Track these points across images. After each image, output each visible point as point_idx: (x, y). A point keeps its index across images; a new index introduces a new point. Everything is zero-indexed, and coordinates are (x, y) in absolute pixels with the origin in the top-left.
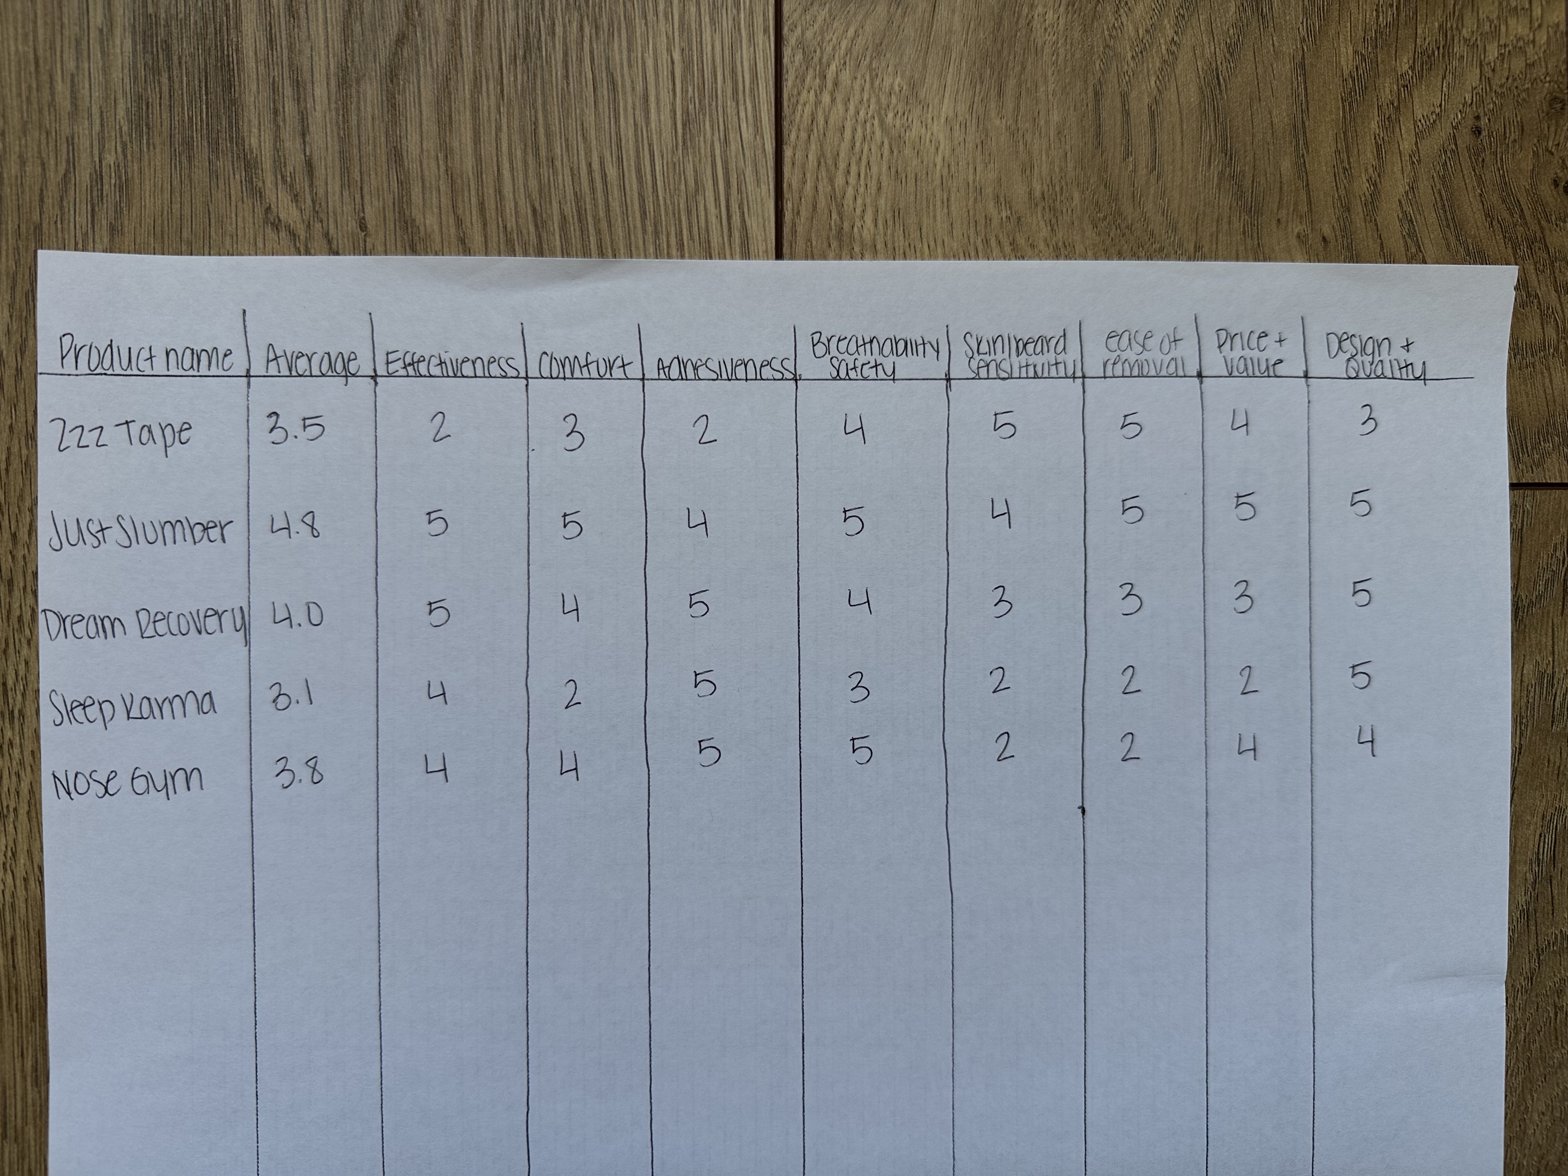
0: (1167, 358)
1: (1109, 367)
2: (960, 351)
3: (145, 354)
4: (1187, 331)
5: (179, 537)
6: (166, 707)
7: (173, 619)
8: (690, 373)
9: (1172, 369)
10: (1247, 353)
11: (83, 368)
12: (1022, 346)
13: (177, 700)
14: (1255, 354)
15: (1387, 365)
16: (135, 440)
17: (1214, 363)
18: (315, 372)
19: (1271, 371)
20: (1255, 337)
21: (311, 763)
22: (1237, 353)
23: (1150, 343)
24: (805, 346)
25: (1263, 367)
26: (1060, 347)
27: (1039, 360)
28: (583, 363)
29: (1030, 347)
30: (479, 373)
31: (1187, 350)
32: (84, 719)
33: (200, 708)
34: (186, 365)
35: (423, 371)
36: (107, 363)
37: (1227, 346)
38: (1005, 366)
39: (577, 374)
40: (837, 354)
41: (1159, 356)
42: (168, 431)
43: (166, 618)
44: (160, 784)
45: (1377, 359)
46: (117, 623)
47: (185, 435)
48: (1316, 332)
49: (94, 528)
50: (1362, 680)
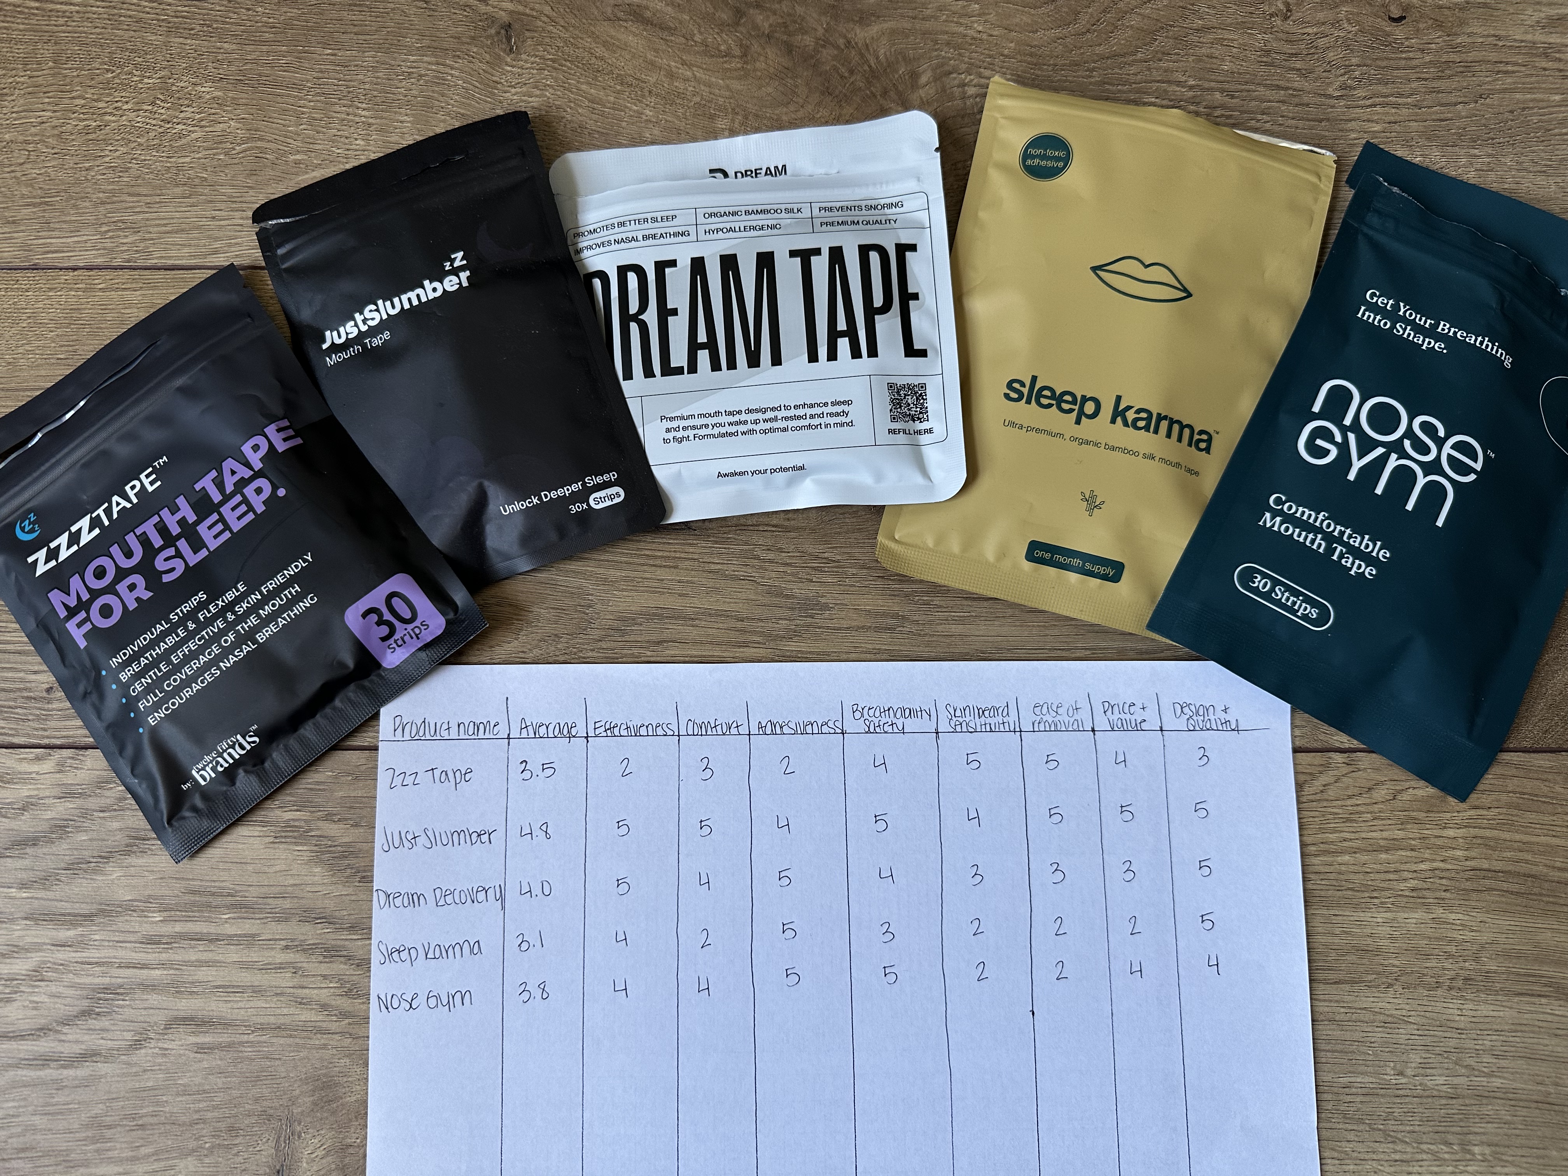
0: (1072, 720)
1: (1036, 725)
2: (944, 716)
3: (445, 726)
4: (1084, 704)
5: (462, 841)
6: (450, 950)
7: (457, 893)
8: (778, 731)
9: (1075, 727)
10: (1123, 716)
11: (407, 736)
12: (981, 712)
13: (458, 946)
14: (1128, 716)
15: (1213, 722)
16: (437, 779)
17: (1102, 723)
18: (551, 735)
19: (1138, 727)
20: (1126, 706)
21: (542, 986)
22: (1116, 716)
23: (1060, 711)
24: (848, 714)
25: (1133, 725)
26: (1005, 714)
27: (992, 721)
28: (713, 725)
29: (986, 713)
30: (650, 733)
31: (1084, 715)
32: (398, 960)
33: (472, 951)
34: (471, 733)
35: (617, 733)
36: (421, 733)
37: (1109, 713)
38: (972, 724)
39: (709, 732)
40: (868, 717)
41: (1067, 719)
42: (458, 774)
43: (453, 893)
44: (445, 1002)
45: (1206, 718)
46: (421, 897)
47: (468, 777)
48: (1166, 702)
49: (410, 837)
50: (1208, 925)
